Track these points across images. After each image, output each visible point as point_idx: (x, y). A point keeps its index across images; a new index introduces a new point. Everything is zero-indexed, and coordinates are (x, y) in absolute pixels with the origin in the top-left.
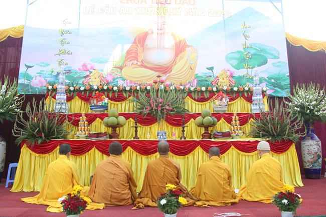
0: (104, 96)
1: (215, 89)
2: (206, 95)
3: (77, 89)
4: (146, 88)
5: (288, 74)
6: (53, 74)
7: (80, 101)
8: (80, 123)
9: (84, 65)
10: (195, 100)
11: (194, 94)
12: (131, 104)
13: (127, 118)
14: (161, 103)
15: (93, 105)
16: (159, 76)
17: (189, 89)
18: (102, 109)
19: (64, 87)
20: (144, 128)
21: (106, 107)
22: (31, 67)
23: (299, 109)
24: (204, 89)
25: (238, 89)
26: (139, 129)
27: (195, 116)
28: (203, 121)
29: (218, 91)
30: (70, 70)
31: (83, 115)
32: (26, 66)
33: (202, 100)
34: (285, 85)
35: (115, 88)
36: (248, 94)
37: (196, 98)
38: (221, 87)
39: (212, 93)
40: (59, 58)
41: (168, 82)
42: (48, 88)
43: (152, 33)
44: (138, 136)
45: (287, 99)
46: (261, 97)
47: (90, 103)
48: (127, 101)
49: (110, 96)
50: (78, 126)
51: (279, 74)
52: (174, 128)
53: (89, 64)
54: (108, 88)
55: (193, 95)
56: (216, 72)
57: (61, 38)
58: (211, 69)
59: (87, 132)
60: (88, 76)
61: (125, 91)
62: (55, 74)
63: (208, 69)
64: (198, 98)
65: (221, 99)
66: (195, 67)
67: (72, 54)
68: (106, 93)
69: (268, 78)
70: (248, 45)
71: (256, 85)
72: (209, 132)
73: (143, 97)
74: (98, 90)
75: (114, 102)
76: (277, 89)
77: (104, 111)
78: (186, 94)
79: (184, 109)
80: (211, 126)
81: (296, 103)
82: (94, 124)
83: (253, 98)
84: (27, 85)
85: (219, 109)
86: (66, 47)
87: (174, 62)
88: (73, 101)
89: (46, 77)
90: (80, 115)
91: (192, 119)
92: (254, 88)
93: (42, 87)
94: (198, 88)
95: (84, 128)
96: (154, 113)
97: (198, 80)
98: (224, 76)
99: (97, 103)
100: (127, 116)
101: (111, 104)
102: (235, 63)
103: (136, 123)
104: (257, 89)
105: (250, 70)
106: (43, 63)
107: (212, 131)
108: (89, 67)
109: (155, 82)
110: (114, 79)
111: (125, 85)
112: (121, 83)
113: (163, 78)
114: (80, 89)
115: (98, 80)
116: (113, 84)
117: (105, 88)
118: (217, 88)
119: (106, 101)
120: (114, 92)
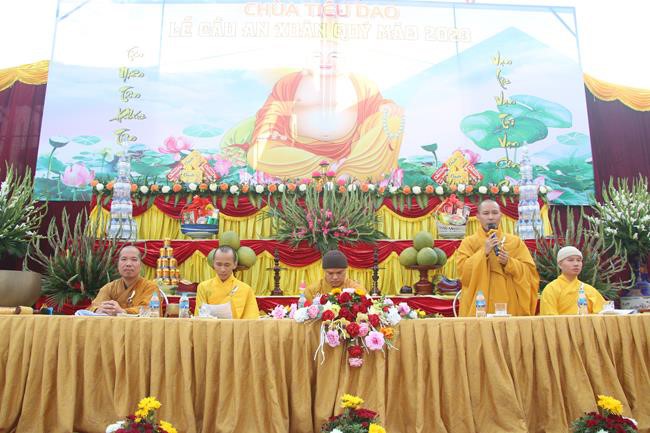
0: (210, 206)
1: (440, 190)
2: (423, 203)
3: (155, 191)
4: (297, 188)
5: (591, 159)
6: (106, 159)
7: (161, 214)
8: (159, 260)
9: (171, 142)
10: (398, 212)
11: (398, 200)
12: (267, 221)
13: (258, 251)
14: (328, 219)
15: (187, 223)
16: (324, 164)
17: (387, 190)
18: (205, 232)
19: (128, 186)
20: (293, 273)
21: (214, 227)
22: (61, 145)
23: (615, 232)
24: (417, 190)
25: (488, 191)
26: (282, 273)
27: (399, 247)
28: (416, 258)
29: (446, 194)
30: (141, 152)
31: (166, 244)
32: (51, 142)
33: (414, 213)
34: (584, 181)
35: (234, 189)
36: (508, 201)
37: (402, 209)
38: (452, 186)
39: (435, 199)
40: (119, 127)
41: (343, 177)
42: (95, 187)
43: (310, 74)
44: (282, 288)
45: (589, 210)
46: (537, 206)
47: (182, 220)
48: (258, 216)
49: (224, 204)
50: (156, 267)
51: (572, 159)
52: (356, 271)
53: (180, 138)
54: (219, 189)
55: (395, 203)
56: (443, 155)
57: (123, 85)
58: (432, 148)
59: (174, 280)
60: (177, 164)
61: (255, 194)
62: (109, 159)
63: (425, 148)
64: (406, 209)
65: (454, 212)
66: (399, 145)
67: (144, 117)
68: (215, 199)
69: (548, 166)
70: (506, 98)
71: (526, 181)
72: (430, 279)
73: (291, 206)
74: (197, 192)
75: (232, 218)
76: (567, 189)
77: (210, 237)
78: (380, 201)
79: (377, 231)
80: (433, 268)
81: (609, 218)
82: (188, 263)
83: (520, 209)
84: (54, 183)
85: (448, 232)
86: (133, 105)
87: (356, 134)
88: (146, 215)
89: (92, 166)
90: (160, 244)
91: (394, 254)
92: (522, 188)
93: (83, 186)
94: (406, 188)
95: (169, 273)
96: (315, 240)
97: (404, 172)
98: (458, 163)
99: (196, 219)
100: (258, 246)
101: (225, 220)
102: (481, 135)
103: (276, 261)
104: (528, 190)
105: (511, 151)
106: (86, 137)
107: (435, 278)
108: (180, 145)
109: (317, 177)
110: (232, 170)
111: (254, 182)
112: (245, 178)
113: (333, 167)
114: (160, 190)
115: (199, 172)
116: (228, 181)
117: (213, 187)
118: (445, 189)
119: (215, 216)
120: (231, 196)
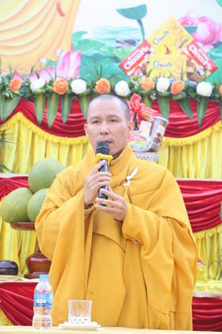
1: (123, 89)
10: (44, 126)
11: (46, 105)
25: (215, 91)
37: (51, 122)
64: (58, 120)
98: (170, 41)
